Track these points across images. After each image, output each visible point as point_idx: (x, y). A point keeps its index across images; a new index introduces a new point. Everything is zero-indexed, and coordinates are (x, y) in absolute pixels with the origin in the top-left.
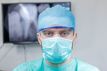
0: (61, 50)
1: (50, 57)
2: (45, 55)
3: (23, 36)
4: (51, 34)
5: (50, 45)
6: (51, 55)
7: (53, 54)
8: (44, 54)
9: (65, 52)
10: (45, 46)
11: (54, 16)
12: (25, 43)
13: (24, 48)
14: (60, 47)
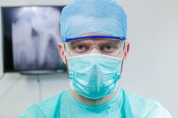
0: (102, 76)
1: (82, 88)
2: (74, 84)
3: (37, 61)
4: (84, 48)
5: (83, 67)
6: (85, 85)
7: (87, 83)
8: (71, 82)
9: (109, 79)
10: (73, 69)
11: (90, 15)
12: (40, 72)
13: (39, 81)
14: (100, 72)
